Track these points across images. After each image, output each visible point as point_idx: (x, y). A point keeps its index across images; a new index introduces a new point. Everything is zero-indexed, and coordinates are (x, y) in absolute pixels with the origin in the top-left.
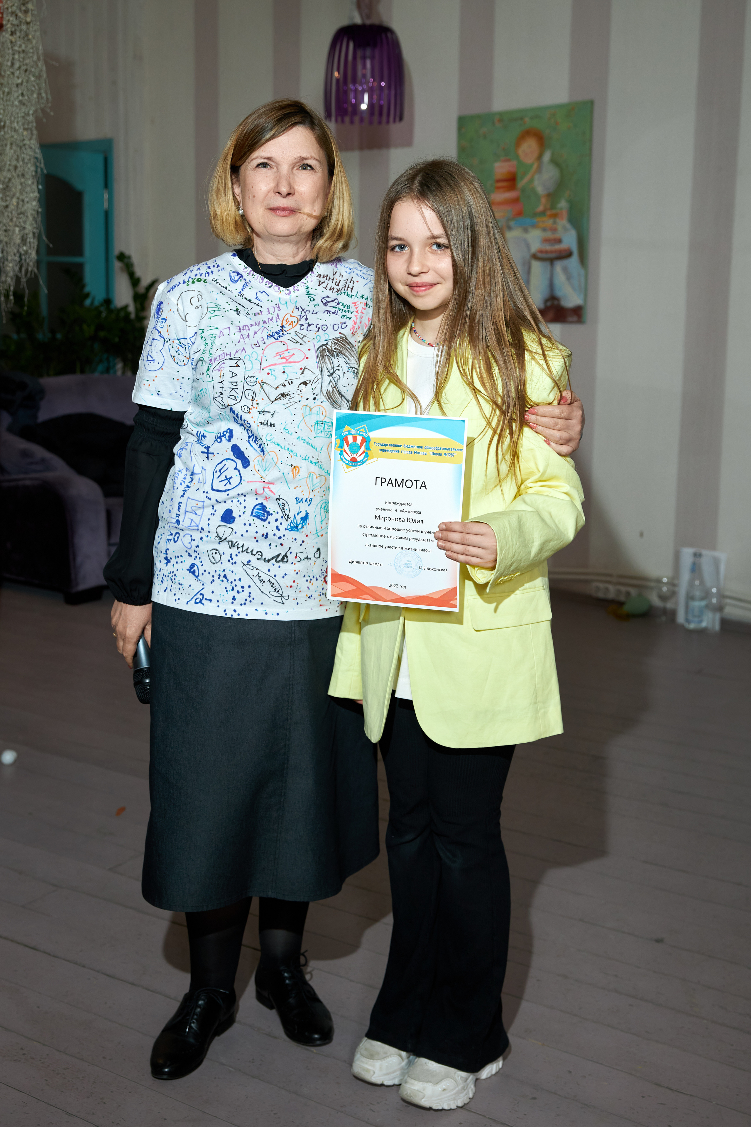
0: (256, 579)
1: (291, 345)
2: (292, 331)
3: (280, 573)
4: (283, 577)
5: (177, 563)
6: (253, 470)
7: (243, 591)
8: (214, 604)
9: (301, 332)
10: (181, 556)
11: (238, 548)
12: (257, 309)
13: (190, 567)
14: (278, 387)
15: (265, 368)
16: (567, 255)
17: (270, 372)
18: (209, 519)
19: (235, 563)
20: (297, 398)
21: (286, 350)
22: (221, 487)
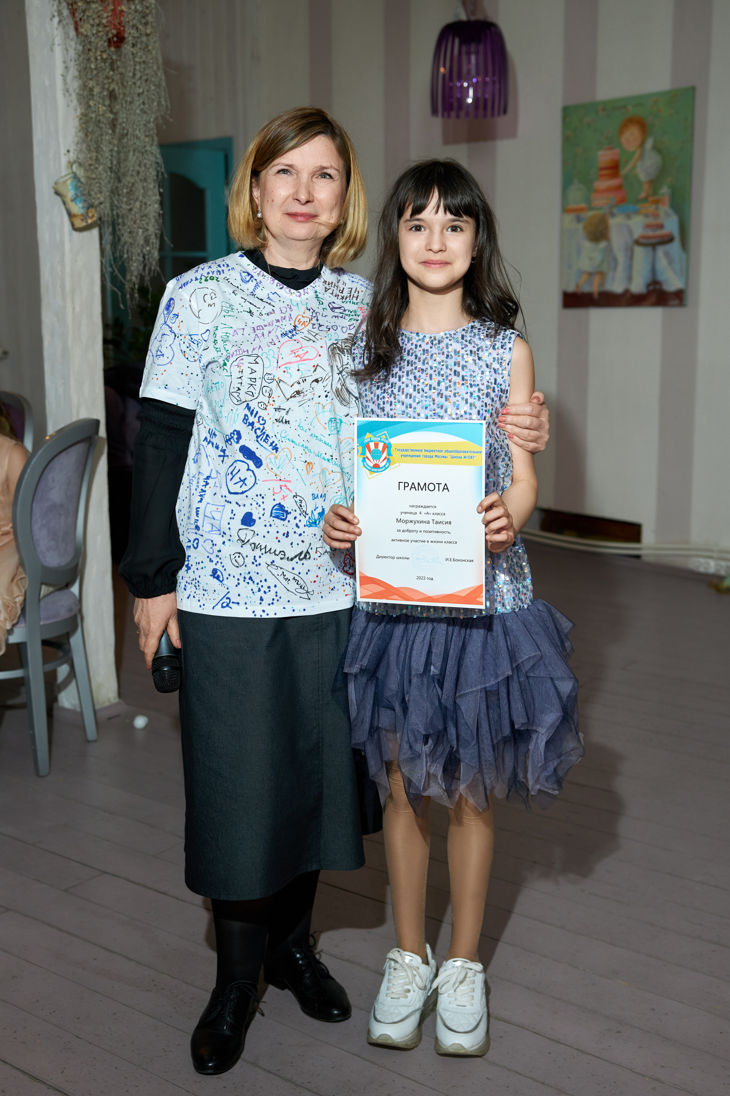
0: (281, 578)
1: (304, 343)
2: (305, 330)
3: (303, 570)
4: (307, 573)
5: (197, 569)
6: (267, 468)
7: (269, 591)
8: (242, 606)
9: (313, 330)
10: (202, 562)
11: (261, 550)
12: (269, 308)
13: (212, 573)
14: (293, 385)
15: (282, 366)
16: (669, 240)
17: (285, 370)
18: (229, 524)
19: (260, 564)
20: (309, 396)
21: (300, 348)
22: (237, 488)
